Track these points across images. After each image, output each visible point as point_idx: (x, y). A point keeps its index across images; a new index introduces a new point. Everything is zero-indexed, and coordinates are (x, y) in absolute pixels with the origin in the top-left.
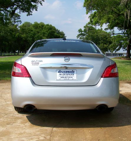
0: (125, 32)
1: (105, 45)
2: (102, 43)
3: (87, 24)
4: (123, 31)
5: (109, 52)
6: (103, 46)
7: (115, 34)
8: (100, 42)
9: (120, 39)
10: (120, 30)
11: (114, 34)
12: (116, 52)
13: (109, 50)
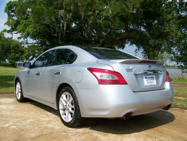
0: (39, 42)
1: (17, 55)
2: (13, 53)
3: (2, 31)
4: (37, 41)
5: (21, 62)
6: (15, 56)
7: (29, 44)
8: (12, 51)
9: (35, 49)
10: (34, 40)
11: (27, 43)
12: (29, 61)
13: (21, 60)
